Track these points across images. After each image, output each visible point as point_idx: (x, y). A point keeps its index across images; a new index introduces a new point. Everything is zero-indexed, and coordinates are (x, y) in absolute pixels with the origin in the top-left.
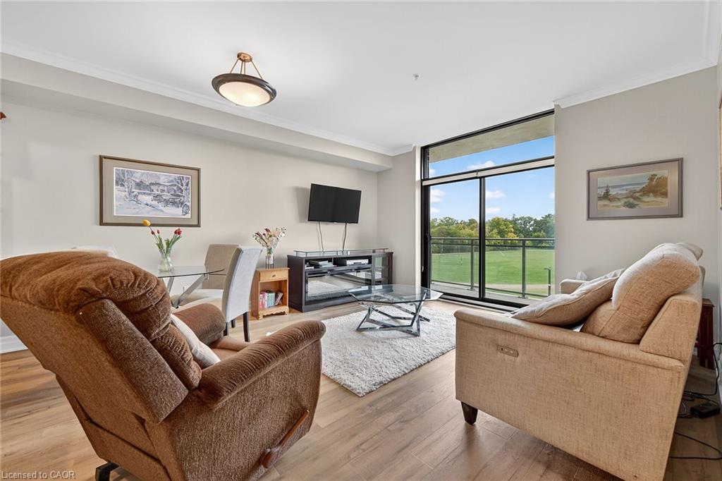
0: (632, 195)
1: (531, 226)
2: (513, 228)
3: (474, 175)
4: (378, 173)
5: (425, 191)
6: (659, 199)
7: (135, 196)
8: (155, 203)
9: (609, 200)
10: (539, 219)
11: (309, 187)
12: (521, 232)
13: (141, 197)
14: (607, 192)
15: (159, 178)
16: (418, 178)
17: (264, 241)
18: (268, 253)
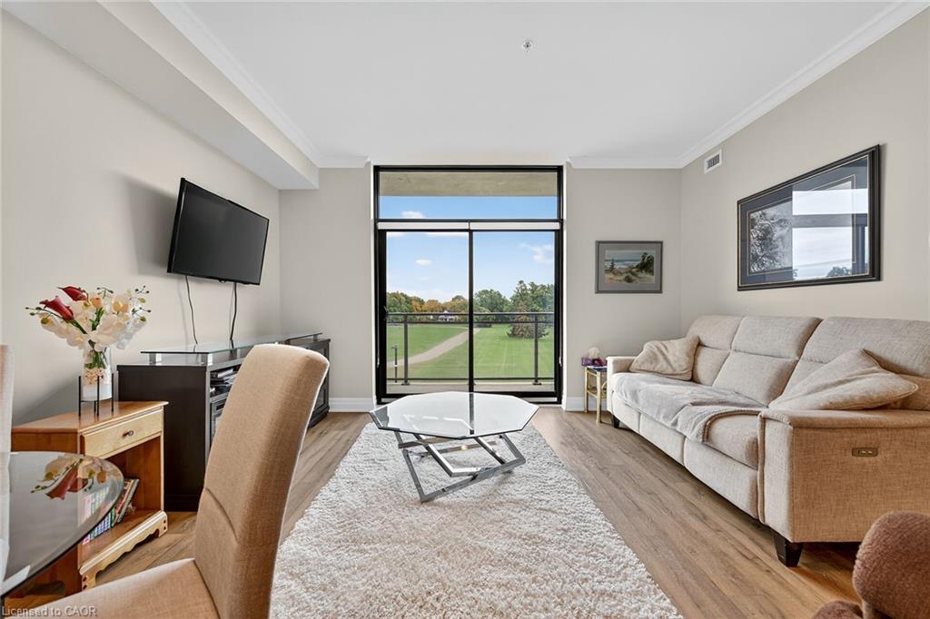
0: (630, 270)
3: (465, 226)
4: (280, 191)
5: (380, 239)
6: (648, 276)
9: (614, 274)
14: (612, 266)
16: (372, 215)
17: (78, 326)
18: (90, 366)
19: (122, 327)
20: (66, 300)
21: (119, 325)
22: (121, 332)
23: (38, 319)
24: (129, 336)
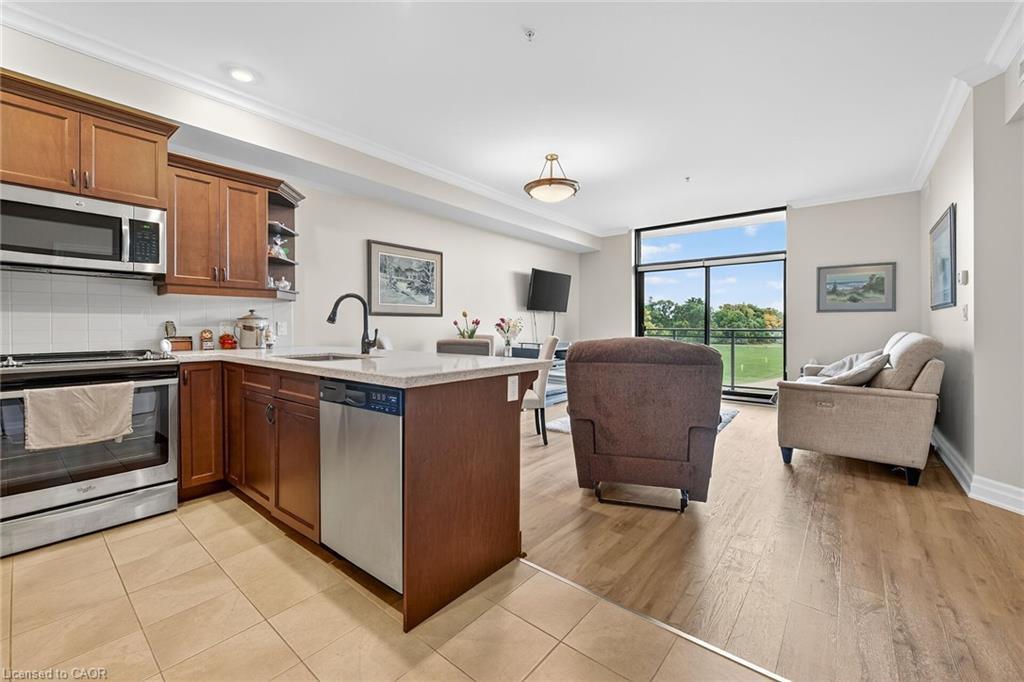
0: (855, 291)
1: (672, 312)
2: (650, 314)
3: (701, 264)
4: (581, 255)
5: (639, 277)
6: (878, 295)
7: (395, 283)
8: (409, 290)
9: (837, 295)
10: (680, 304)
11: (530, 272)
12: (660, 321)
13: (399, 284)
14: (835, 288)
15: (412, 263)
16: (633, 264)
17: (504, 331)
18: (507, 344)
19: (515, 332)
20: (501, 323)
23: (496, 329)
24: (516, 336)
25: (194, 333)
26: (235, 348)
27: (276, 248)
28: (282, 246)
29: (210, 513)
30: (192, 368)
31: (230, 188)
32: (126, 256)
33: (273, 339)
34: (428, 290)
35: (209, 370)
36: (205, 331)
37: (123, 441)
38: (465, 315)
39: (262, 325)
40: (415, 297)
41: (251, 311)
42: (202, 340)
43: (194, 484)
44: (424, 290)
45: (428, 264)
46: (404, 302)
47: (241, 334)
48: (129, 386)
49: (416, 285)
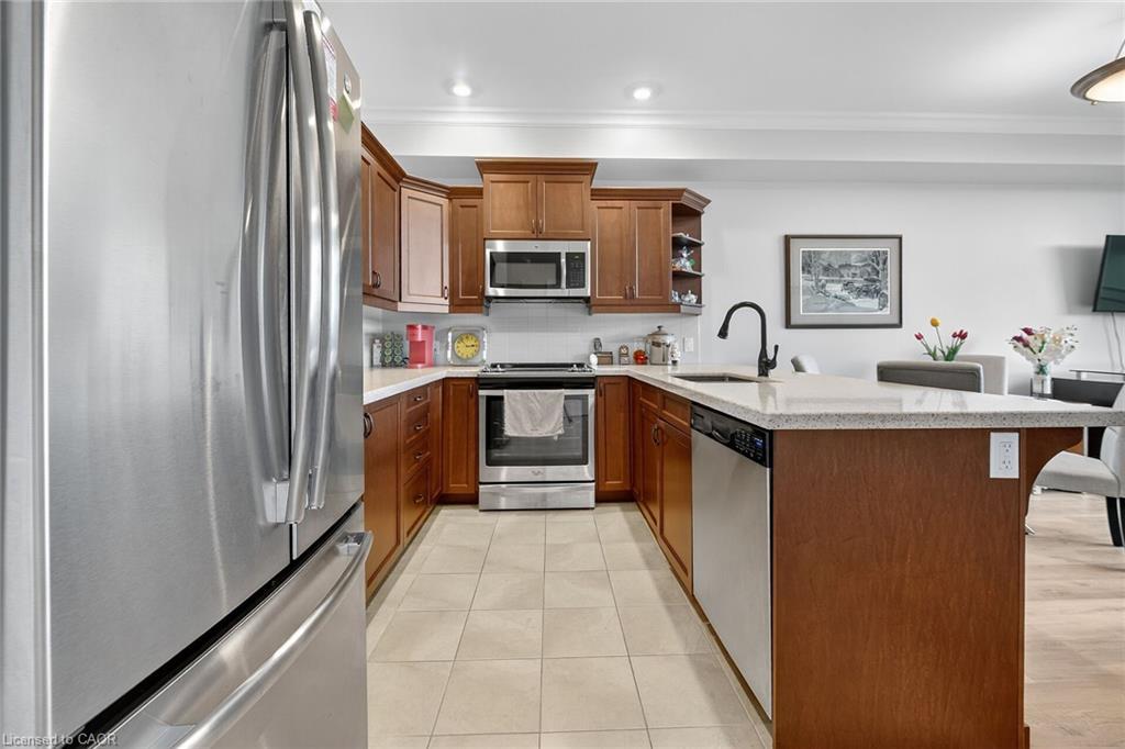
7: (823, 286)
8: (845, 293)
13: (830, 287)
15: (849, 257)
17: (1032, 350)
18: (1038, 373)
19: (1058, 351)
20: (1025, 335)
21: (1056, 350)
22: (1057, 354)
23: (1012, 346)
24: (1063, 357)
25: (614, 348)
26: (645, 364)
27: (683, 261)
28: (689, 258)
29: (617, 519)
30: (606, 381)
31: (639, 208)
32: (564, 284)
33: (678, 356)
34: (877, 292)
35: (619, 384)
36: (622, 347)
37: (558, 440)
38: (934, 323)
39: (668, 342)
40: (853, 301)
41: (659, 327)
42: (621, 355)
43: (607, 489)
44: (871, 289)
45: (876, 254)
46: (837, 308)
47: (651, 351)
48: (561, 394)
49: (856, 285)
